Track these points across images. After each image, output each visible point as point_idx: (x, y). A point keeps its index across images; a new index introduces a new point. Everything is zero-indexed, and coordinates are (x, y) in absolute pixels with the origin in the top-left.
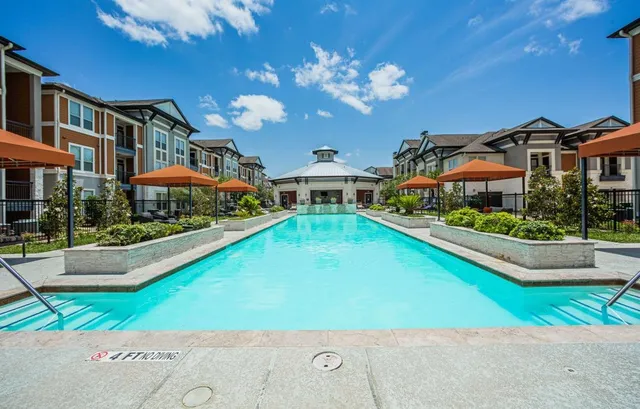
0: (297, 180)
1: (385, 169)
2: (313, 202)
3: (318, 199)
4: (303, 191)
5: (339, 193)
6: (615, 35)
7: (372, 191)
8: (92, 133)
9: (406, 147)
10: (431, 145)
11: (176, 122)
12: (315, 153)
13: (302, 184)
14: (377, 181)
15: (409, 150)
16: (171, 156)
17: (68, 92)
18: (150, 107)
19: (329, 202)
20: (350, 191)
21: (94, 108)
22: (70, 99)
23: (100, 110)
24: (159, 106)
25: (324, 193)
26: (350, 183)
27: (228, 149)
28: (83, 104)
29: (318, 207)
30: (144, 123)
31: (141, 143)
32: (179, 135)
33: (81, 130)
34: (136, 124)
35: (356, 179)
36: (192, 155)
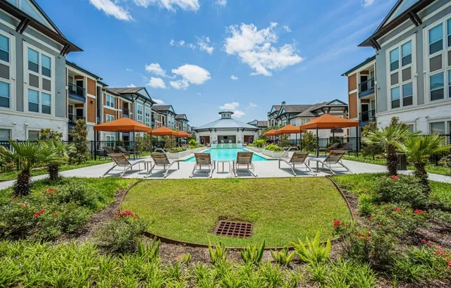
0: (210, 130)
1: (262, 122)
2: (219, 142)
3: (222, 141)
4: (214, 136)
5: (234, 137)
6: (343, 75)
7: (253, 136)
8: (113, 109)
9: (274, 110)
10: (284, 112)
11: (146, 99)
12: (220, 113)
13: (213, 132)
14: (256, 130)
15: (275, 112)
16: (144, 117)
17: (107, 91)
18: (136, 94)
19: (228, 142)
20: (240, 136)
21: (114, 96)
22: (107, 94)
23: (116, 97)
24: (140, 92)
25: (225, 137)
26: (240, 132)
27: (169, 111)
28: (111, 95)
29: (222, 145)
30: (133, 101)
31: (131, 112)
32: (147, 106)
33: (110, 108)
34: (130, 102)
35: (243, 129)
36: (152, 116)
